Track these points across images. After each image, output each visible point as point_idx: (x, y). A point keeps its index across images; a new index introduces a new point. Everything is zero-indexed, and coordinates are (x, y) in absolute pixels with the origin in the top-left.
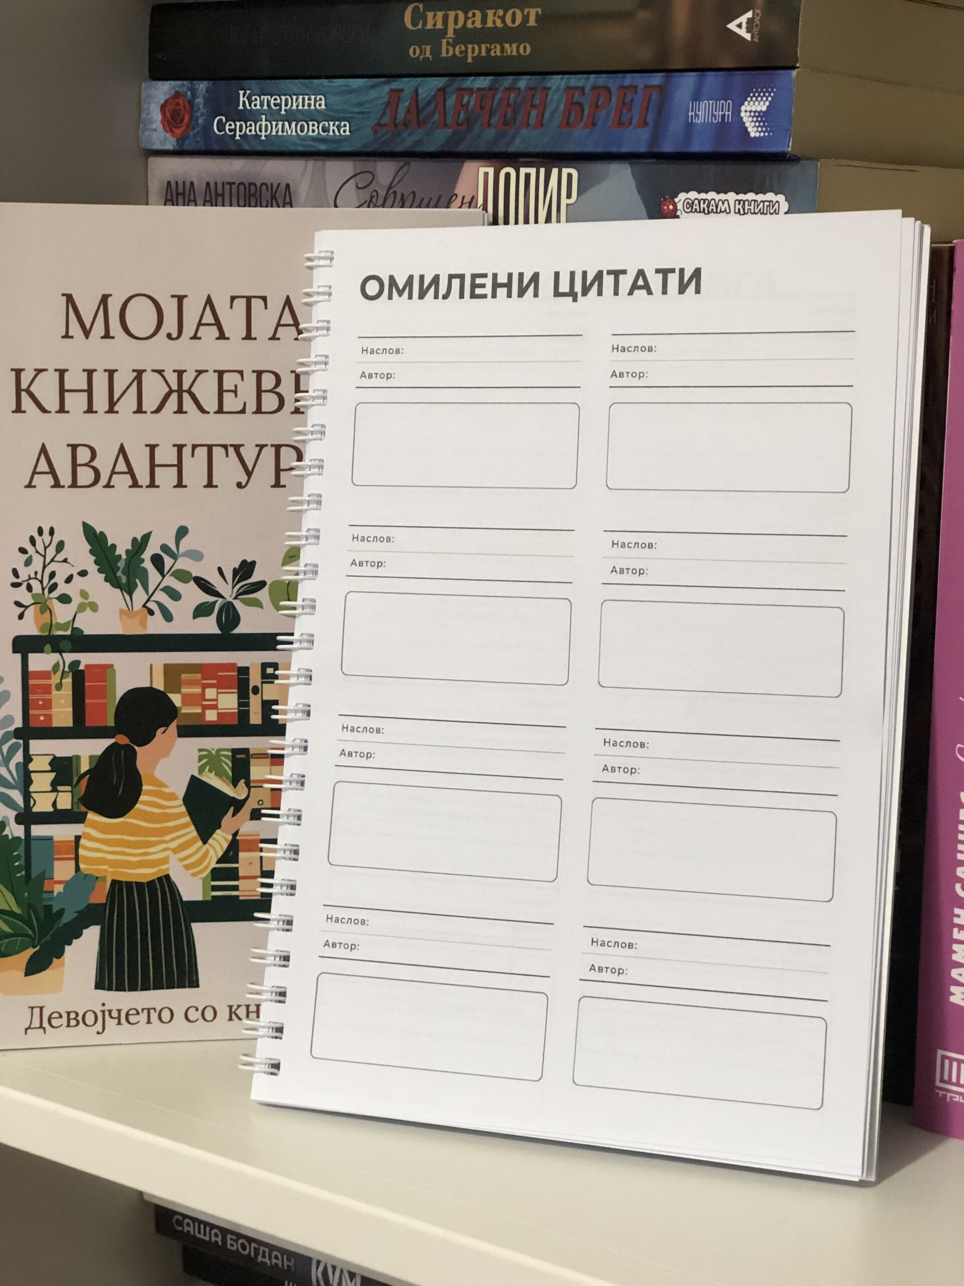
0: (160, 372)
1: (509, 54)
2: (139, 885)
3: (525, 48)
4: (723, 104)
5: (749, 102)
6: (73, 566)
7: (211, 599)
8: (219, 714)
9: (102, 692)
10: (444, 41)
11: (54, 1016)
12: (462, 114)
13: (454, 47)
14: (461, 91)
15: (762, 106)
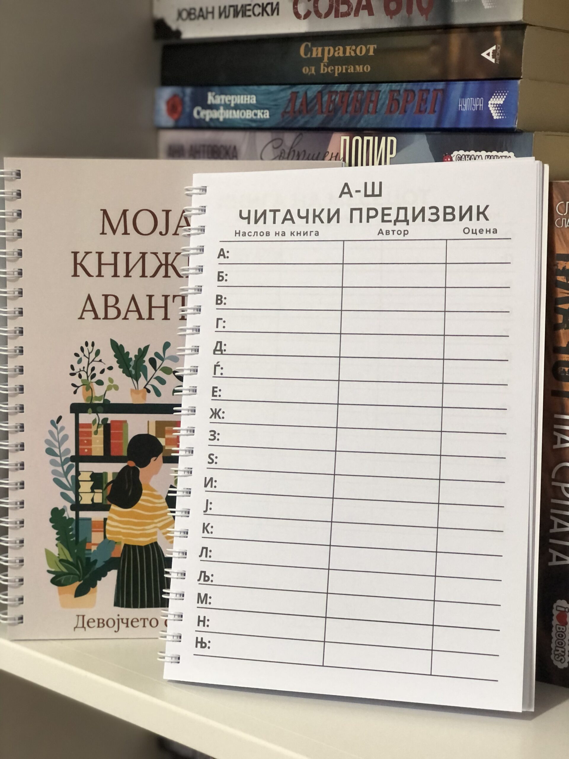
0: (155, 254)
1: (358, 70)
2: (140, 547)
3: (367, 68)
4: (478, 100)
5: (493, 99)
6: (105, 364)
9: (121, 436)
10: (322, 64)
11: (90, 621)
12: (331, 106)
13: (328, 67)
14: (331, 93)
15: (500, 101)
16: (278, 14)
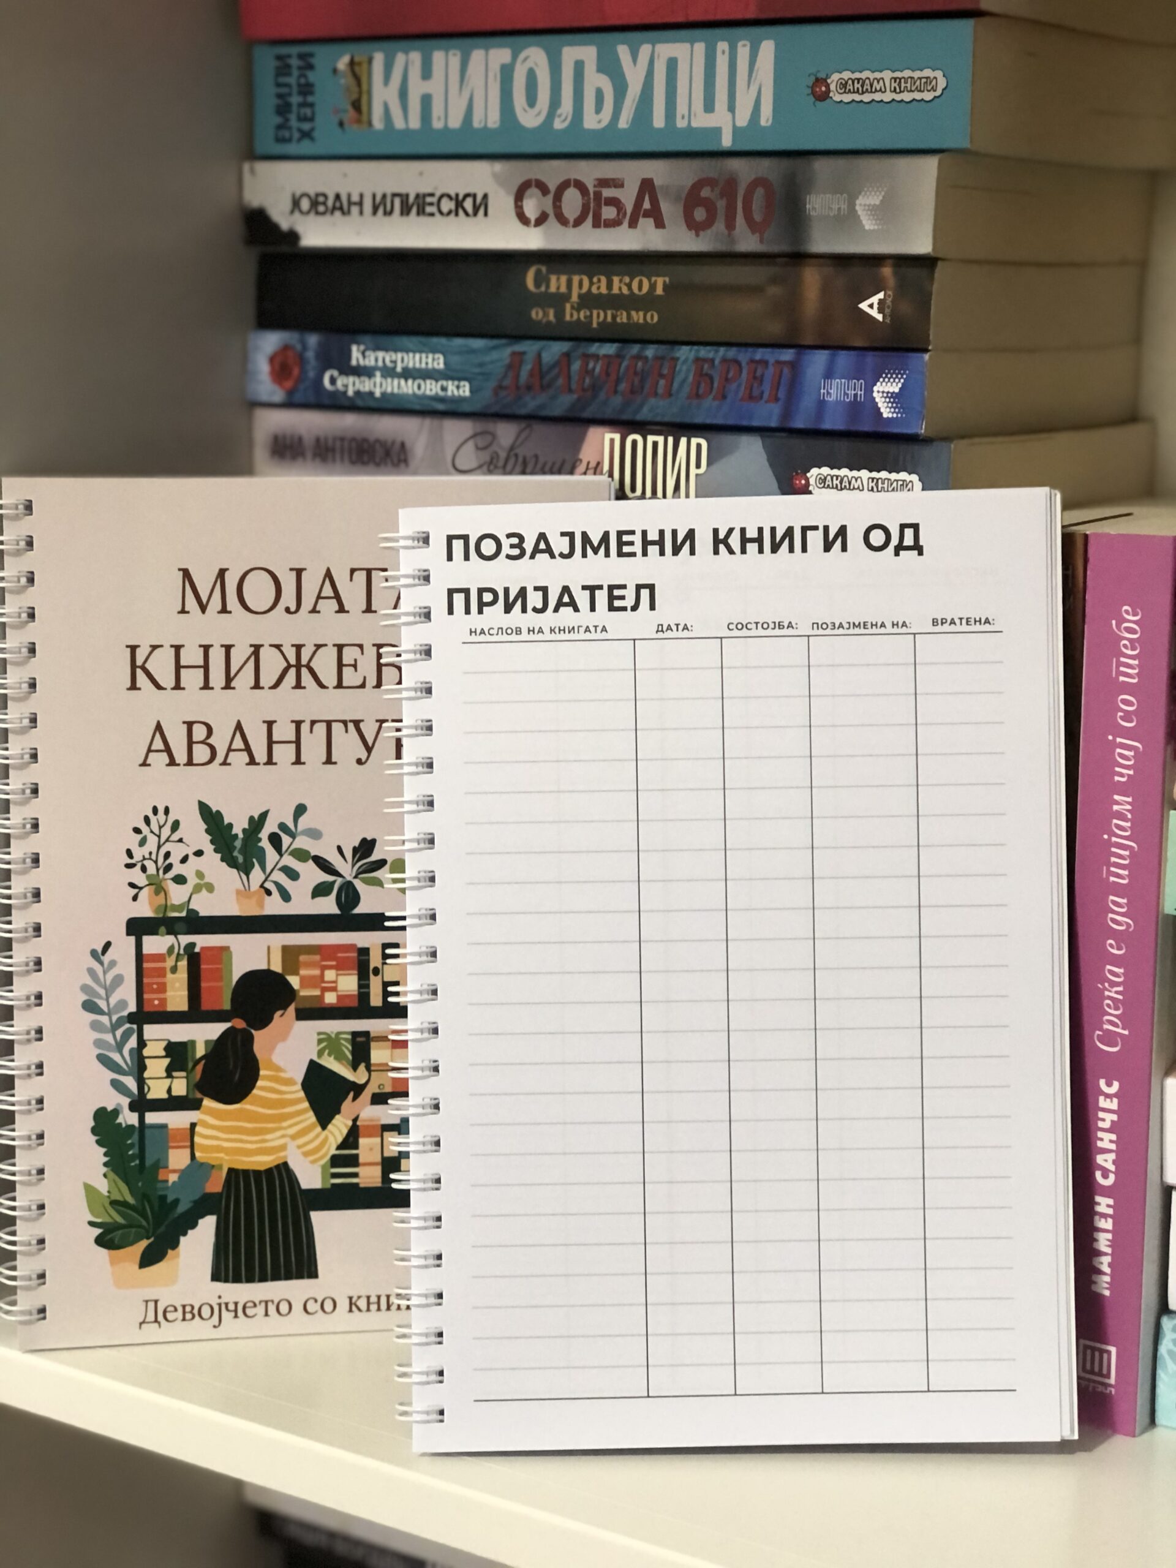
0: (278, 647)
1: (635, 321)
2: (257, 1173)
3: (652, 317)
4: (855, 383)
5: (882, 383)
6: (188, 846)
7: (331, 878)
8: (339, 997)
9: (219, 975)
10: (568, 306)
11: (169, 1309)
12: (587, 381)
13: (579, 312)
14: (586, 357)
15: (895, 388)
16: (486, 214)
